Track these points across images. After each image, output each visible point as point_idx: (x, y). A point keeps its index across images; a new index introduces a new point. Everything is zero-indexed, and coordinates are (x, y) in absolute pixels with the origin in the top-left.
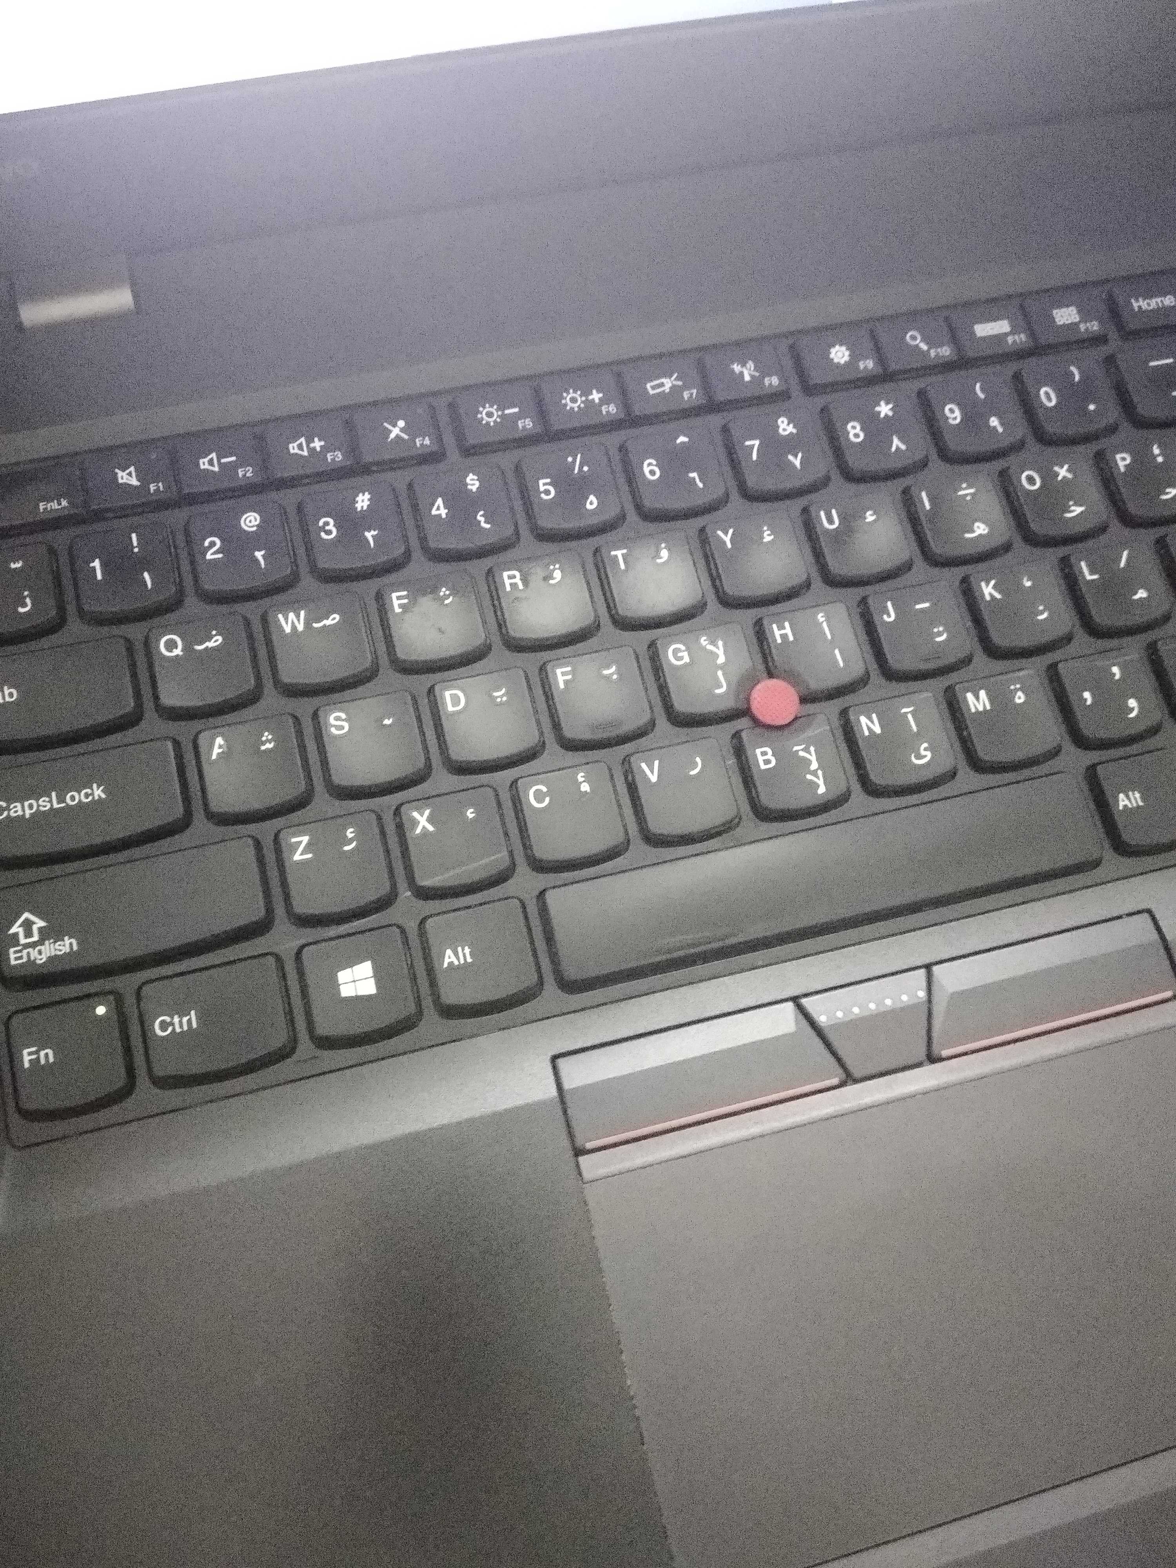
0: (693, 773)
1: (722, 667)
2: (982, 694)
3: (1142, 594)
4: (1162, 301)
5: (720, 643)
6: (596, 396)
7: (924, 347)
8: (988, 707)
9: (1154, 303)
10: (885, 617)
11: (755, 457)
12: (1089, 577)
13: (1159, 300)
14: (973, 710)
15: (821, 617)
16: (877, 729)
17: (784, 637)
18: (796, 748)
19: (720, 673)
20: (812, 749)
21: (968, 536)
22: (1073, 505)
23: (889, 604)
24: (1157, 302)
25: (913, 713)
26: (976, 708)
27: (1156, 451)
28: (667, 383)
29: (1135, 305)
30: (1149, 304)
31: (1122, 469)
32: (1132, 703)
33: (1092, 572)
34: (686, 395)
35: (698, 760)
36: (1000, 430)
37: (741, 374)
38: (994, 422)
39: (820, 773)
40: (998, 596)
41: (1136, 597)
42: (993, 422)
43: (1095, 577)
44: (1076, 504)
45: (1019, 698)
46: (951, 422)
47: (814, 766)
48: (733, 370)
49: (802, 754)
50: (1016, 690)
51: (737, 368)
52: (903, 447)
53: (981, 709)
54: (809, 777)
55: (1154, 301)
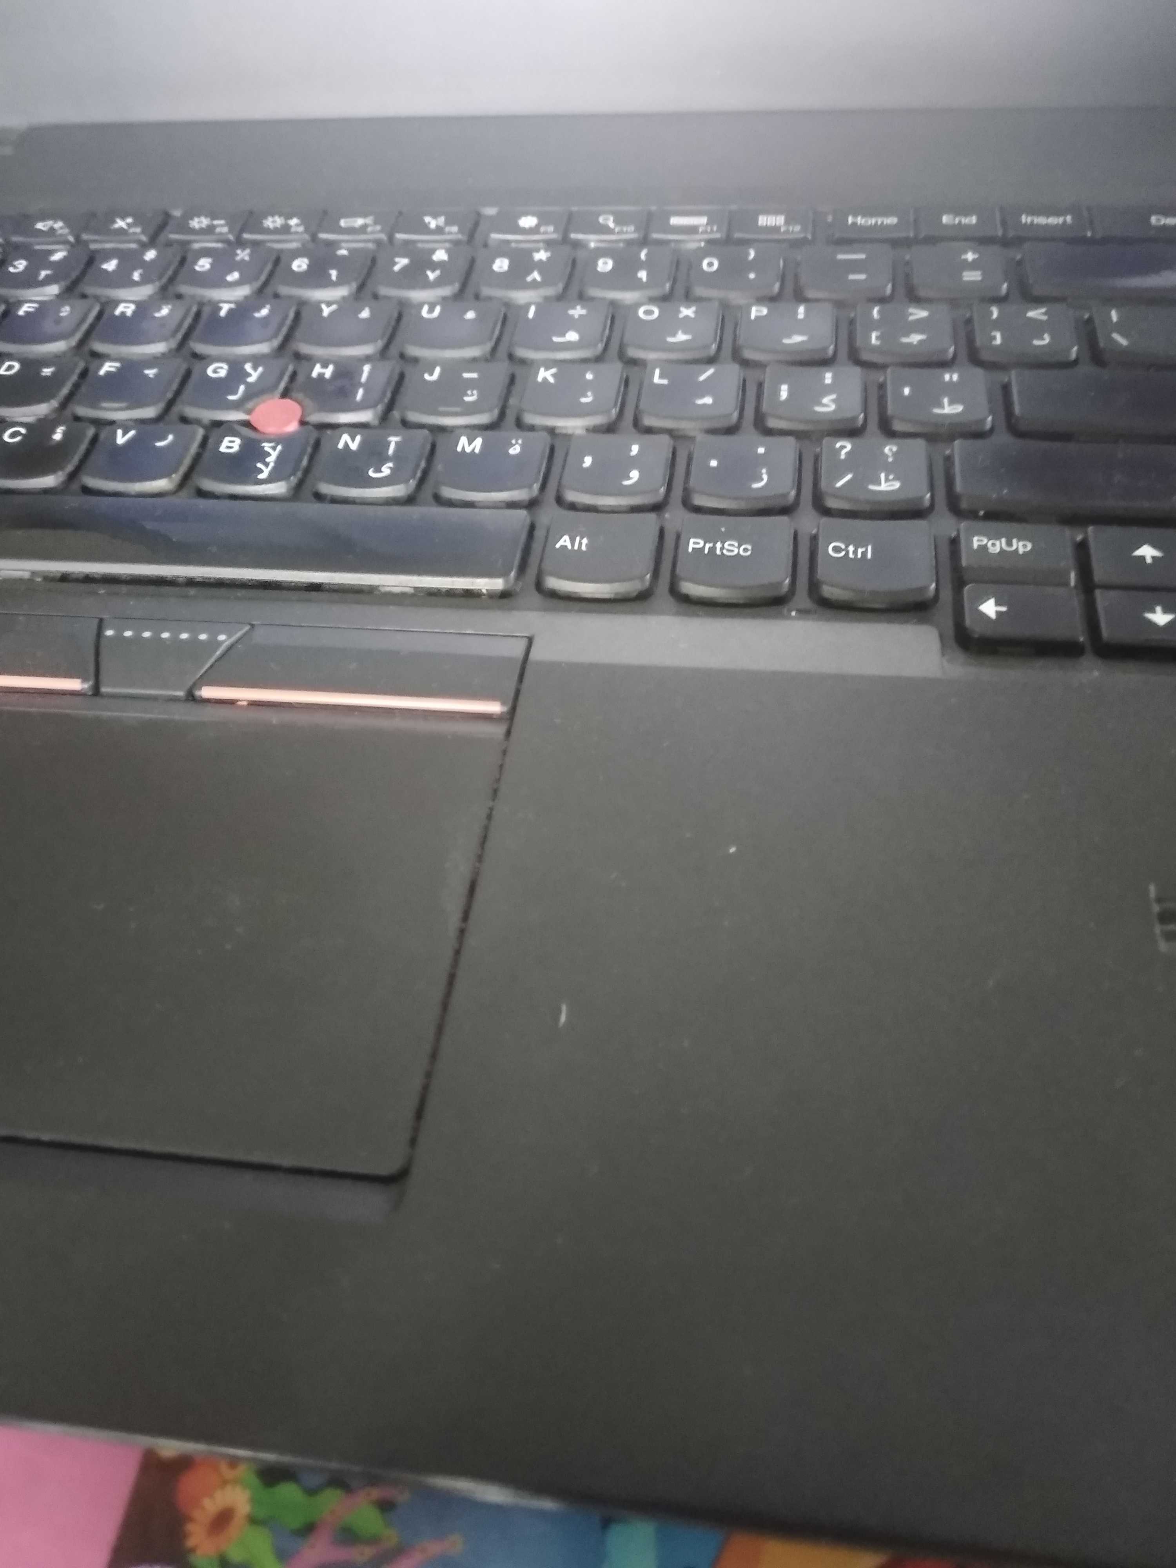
0: (159, 444)
1: (249, 386)
2: (478, 442)
3: (708, 400)
4: (882, 223)
5: (260, 369)
6: (294, 222)
7: (611, 225)
8: (477, 451)
9: (872, 221)
10: (427, 377)
11: (397, 268)
12: (657, 380)
13: (880, 219)
14: (459, 449)
15: (367, 368)
16: (354, 446)
17: (321, 376)
18: (264, 444)
19: (242, 388)
20: (279, 448)
21: (556, 339)
22: (682, 334)
23: (438, 370)
24: (877, 222)
25: (397, 443)
26: (463, 448)
27: (801, 310)
28: (359, 222)
29: (850, 220)
30: (866, 221)
31: (753, 317)
32: (635, 475)
33: (661, 377)
34: (369, 229)
35: (171, 437)
36: (645, 279)
37: (429, 223)
38: (643, 275)
39: (272, 465)
40: (551, 380)
41: (700, 402)
43: (665, 382)
44: (685, 333)
45: (515, 449)
46: (599, 269)
47: (271, 460)
48: (424, 220)
49: (266, 449)
50: (517, 443)
51: (427, 219)
52: (539, 278)
53: (468, 450)
54: (259, 465)
55: (874, 219)
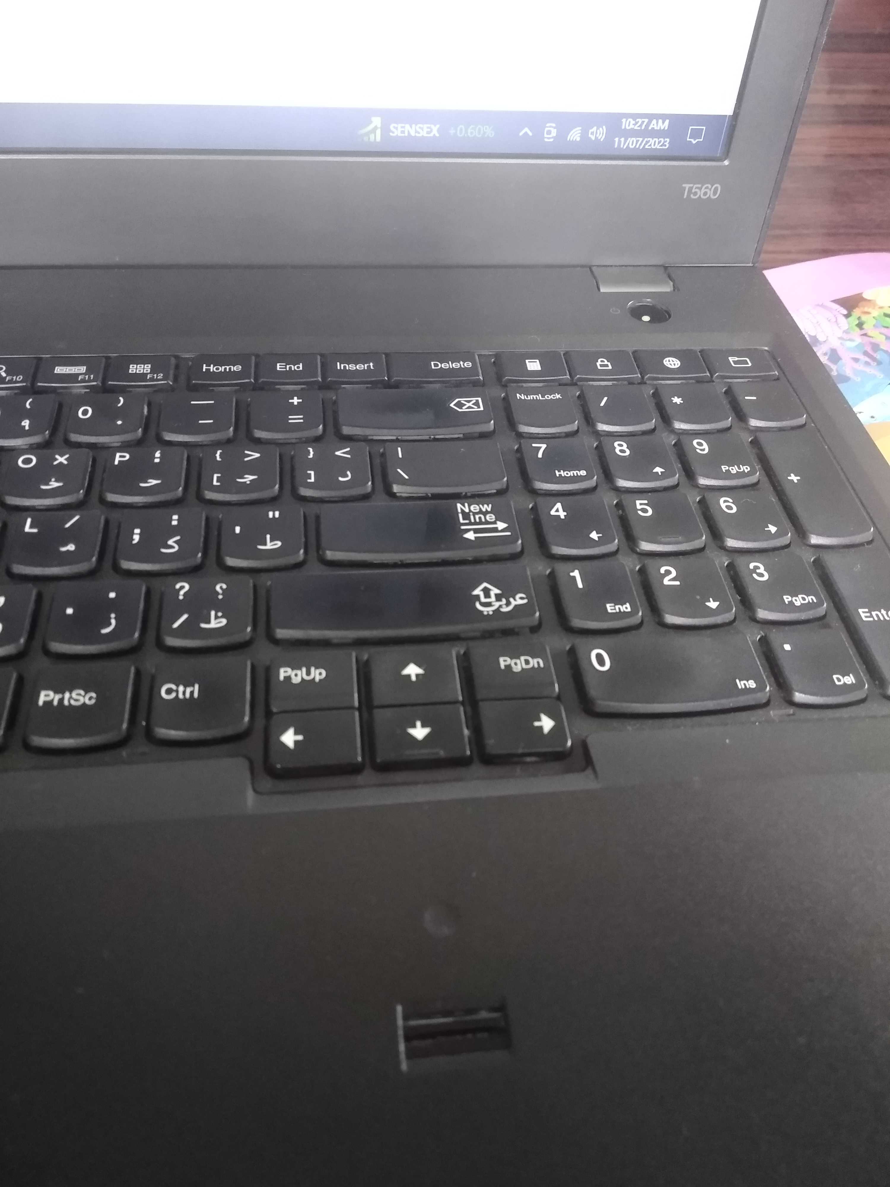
3: (71, 547)
4: (230, 369)
7: (4, 374)
9: (222, 369)
12: (28, 529)
13: (228, 368)
22: (55, 481)
24: (225, 369)
27: (158, 454)
29: (205, 367)
30: (217, 369)
31: (116, 463)
33: (32, 525)
36: (27, 428)
41: (64, 549)
42: (25, 423)
43: (35, 530)
44: (57, 480)
55: (223, 367)
